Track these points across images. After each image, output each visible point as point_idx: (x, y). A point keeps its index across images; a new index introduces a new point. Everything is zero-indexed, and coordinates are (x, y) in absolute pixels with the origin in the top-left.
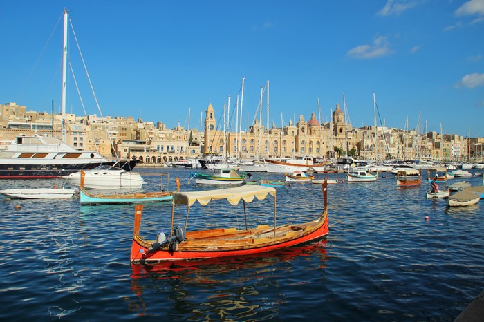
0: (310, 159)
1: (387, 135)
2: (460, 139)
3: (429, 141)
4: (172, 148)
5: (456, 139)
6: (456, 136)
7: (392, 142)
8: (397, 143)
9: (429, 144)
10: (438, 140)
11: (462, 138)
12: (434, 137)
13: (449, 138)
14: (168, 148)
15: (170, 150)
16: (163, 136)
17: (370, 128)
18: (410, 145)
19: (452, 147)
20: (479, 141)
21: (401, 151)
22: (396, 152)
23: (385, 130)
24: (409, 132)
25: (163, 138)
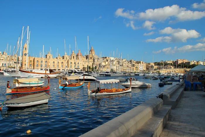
0: (47, 70)
1: (113, 61)
2: (143, 63)
3: (130, 63)
4: (5, 65)
5: (141, 63)
6: (141, 62)
7: (114, 64)
8: (116, 64)
9: (130, 65)
10: (134, 63)
11: (144, 63)
12: (133, 62)
13: (138, 62)
14: (3, 64)
15: (4, 65)
16: (3, 59)
17: (106, 58)
18: (122, 65)
19: (140, 66)
20: (151, 64)
21: (118, 68)
22: (116, 68)
23: (112, 58)
24: (122, 60)
25: (2, 59)
